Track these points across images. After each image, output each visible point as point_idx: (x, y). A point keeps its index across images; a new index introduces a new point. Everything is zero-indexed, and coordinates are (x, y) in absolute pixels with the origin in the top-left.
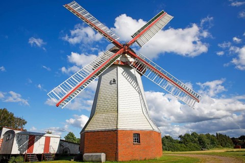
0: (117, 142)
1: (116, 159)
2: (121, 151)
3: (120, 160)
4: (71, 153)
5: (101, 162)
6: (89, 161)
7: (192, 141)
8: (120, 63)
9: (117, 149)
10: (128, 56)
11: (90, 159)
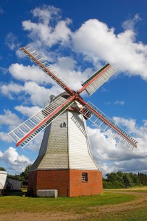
0: (69, 179)
1: (68, 195)
2: (72, 188)
3: (71, 196)
4: (14, 188)
5: (54, 197)
6: (43, 197)
7: (118, 179)
8: (70, 109)
9: (68, 186)
10: (78, 103)
11: (44, 195)
